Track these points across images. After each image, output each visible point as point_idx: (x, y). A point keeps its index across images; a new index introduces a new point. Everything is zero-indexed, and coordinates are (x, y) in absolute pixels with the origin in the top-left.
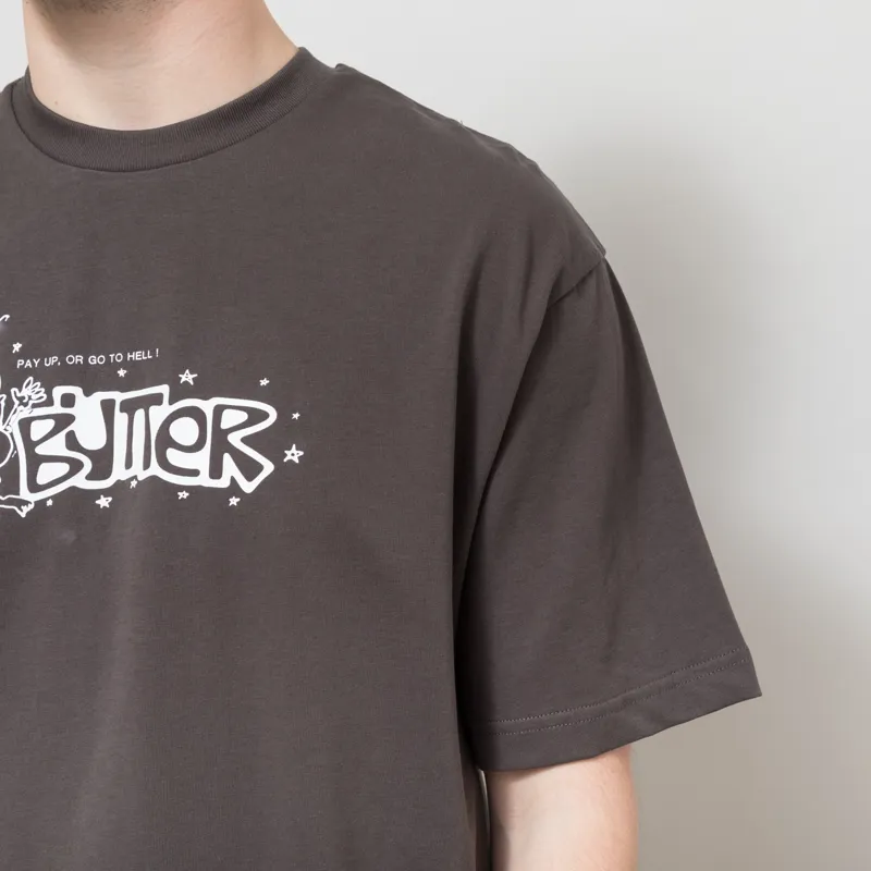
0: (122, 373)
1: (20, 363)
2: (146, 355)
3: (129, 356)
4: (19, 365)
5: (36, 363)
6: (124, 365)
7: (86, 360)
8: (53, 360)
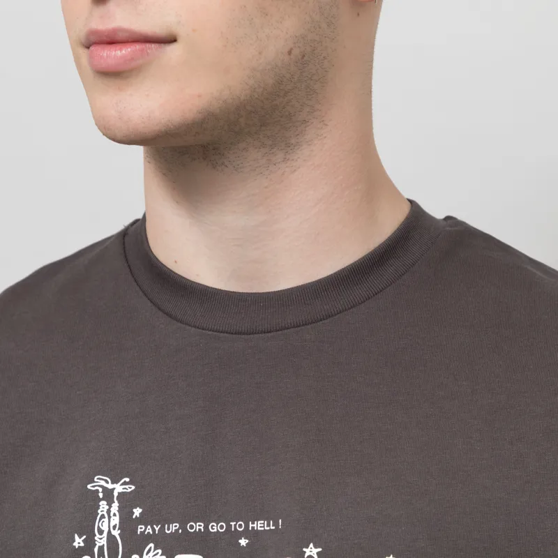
0: (243, 542)
1: (141, 529)
2: (268, 525)
3: (251, 525)
4: (139, 530)
5: (157, 529)
6: (246, 533)
7: (206, 527)
8: (174, 527)
